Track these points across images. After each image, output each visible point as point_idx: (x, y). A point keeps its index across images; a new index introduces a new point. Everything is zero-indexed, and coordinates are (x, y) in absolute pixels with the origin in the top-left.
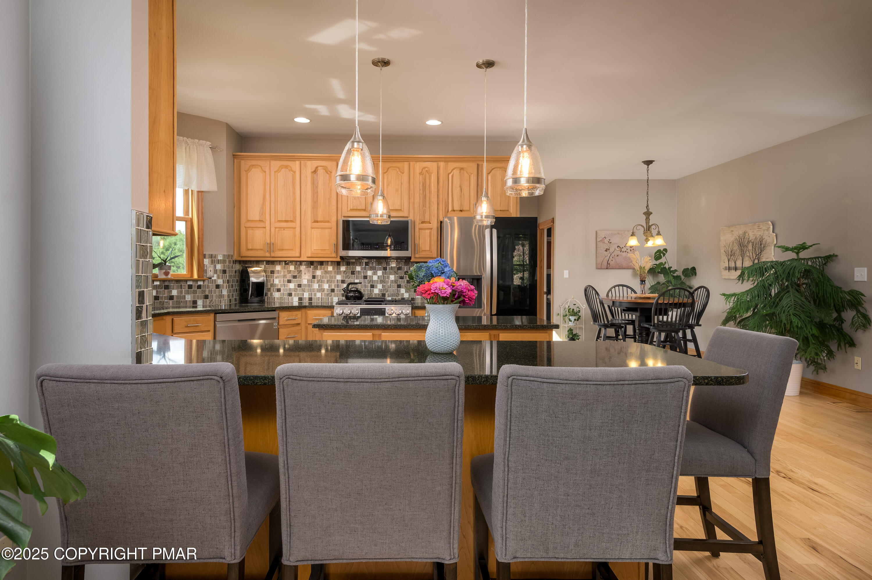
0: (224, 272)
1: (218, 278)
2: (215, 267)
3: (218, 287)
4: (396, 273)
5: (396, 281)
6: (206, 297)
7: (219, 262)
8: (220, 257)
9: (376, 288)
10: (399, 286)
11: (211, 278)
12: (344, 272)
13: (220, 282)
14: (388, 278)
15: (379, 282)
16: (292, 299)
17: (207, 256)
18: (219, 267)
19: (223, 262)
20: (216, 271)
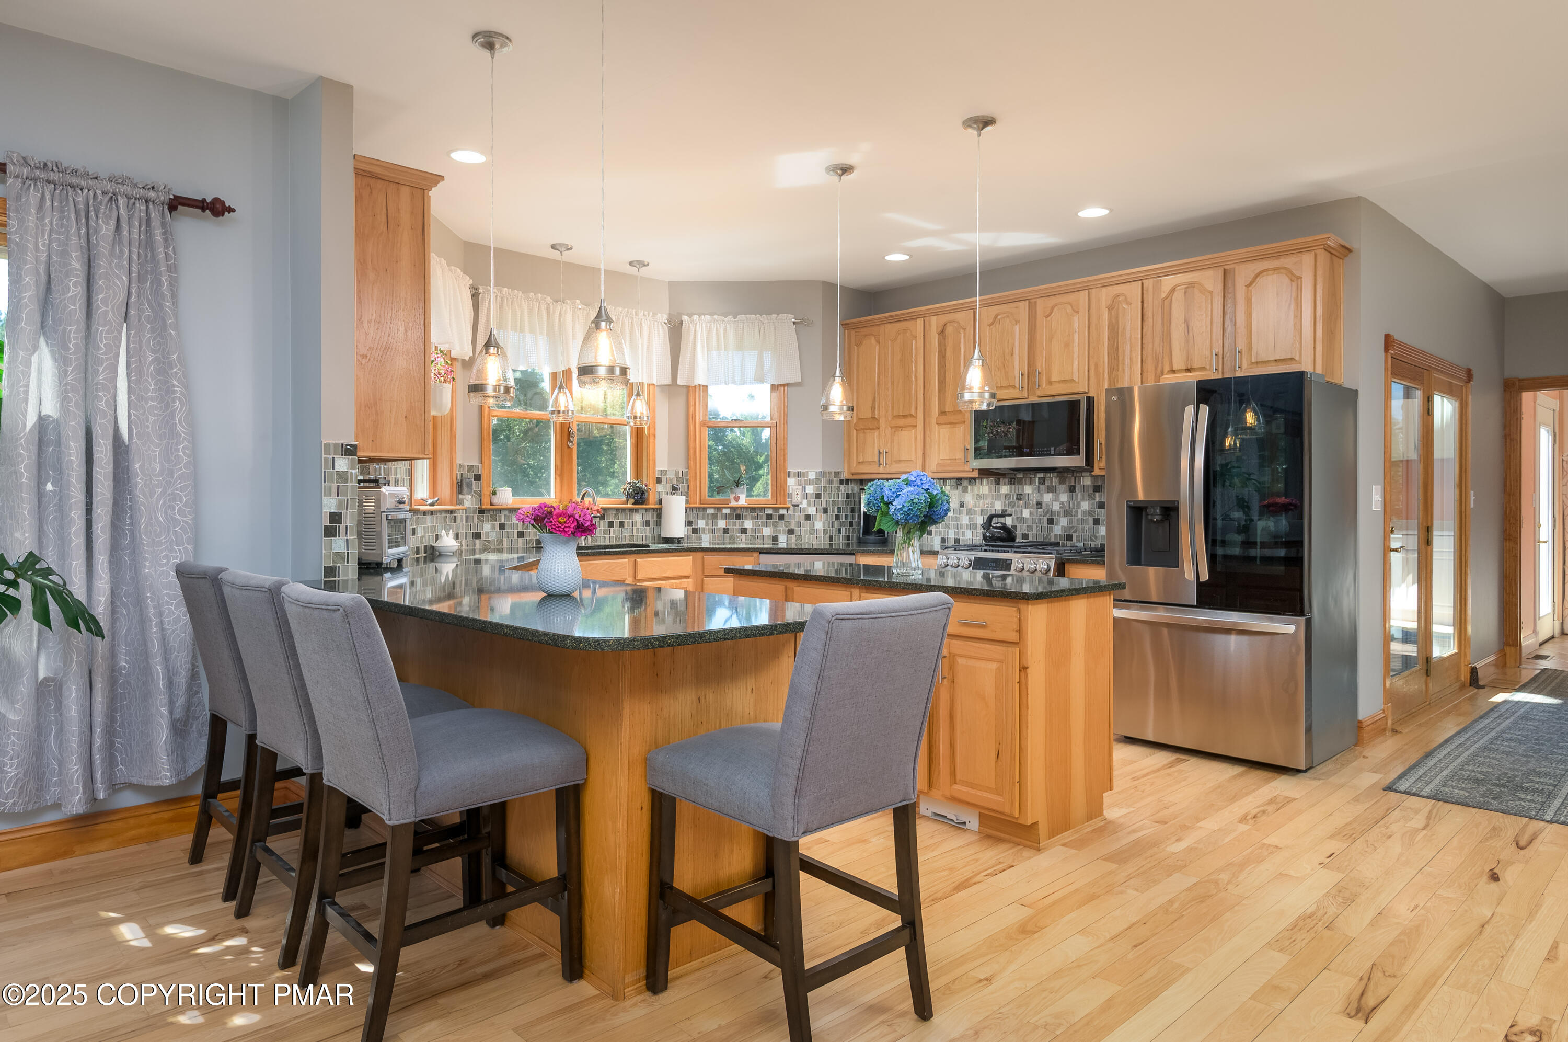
0: (818, 496)
1: (809, 504)
2: (804, 489)
3: (808, 517)
4: (1091, 497)
5: (1091, 512)
6: (791, 532)
7: (809, 482)
8: (812, 476)
9: (1057, 524)
10: (1097, 522)
11: (798, 505)
12: (1006, 495)
13: (812, 511)
14: (1078, 506)
15: (1062, 514)
16: (932, 540)
17: (792, 475)
18: (810, 489)
19: (817, 481)
20: (806, 496)
